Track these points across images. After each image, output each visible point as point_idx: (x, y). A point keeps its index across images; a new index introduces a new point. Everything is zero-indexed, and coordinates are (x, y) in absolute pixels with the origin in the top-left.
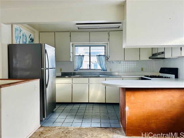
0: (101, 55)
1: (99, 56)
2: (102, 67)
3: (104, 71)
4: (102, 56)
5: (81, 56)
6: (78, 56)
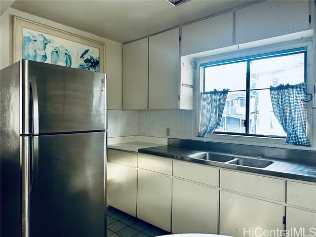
0: (288, 86)
1: (281, 87)
2: (290, 129)
3: (295, 144)
4: (293, 87)
5: (218, 92)
6: (211, 93)
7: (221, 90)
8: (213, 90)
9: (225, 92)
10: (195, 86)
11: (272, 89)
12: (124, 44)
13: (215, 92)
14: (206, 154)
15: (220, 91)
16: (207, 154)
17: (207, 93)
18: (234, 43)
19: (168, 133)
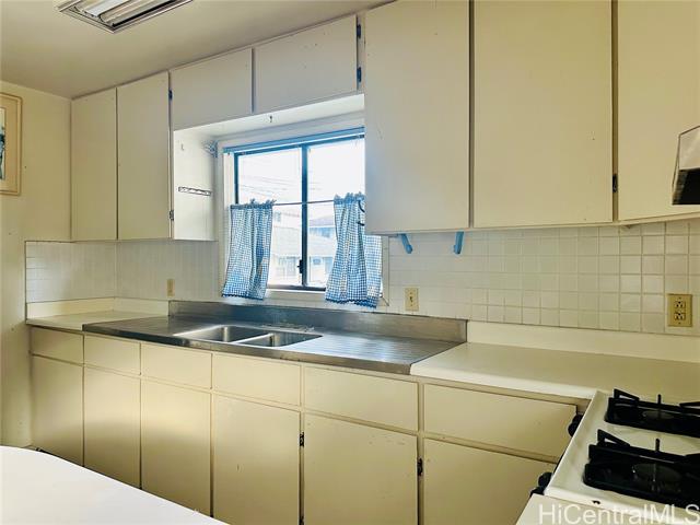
5: (258, 206)
7: (261, 200)
8: (249, 202)
9: (268, 206)
10: (215, 192)
11: (337, 201)
12: (73, 99)
13: (253, 205)
14: (223, 329)
15: (261, 203)
16: (226, 329)
17: (240, 208)
18: (254, 110)
19: (170, 292)
